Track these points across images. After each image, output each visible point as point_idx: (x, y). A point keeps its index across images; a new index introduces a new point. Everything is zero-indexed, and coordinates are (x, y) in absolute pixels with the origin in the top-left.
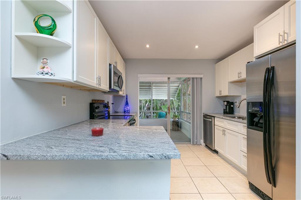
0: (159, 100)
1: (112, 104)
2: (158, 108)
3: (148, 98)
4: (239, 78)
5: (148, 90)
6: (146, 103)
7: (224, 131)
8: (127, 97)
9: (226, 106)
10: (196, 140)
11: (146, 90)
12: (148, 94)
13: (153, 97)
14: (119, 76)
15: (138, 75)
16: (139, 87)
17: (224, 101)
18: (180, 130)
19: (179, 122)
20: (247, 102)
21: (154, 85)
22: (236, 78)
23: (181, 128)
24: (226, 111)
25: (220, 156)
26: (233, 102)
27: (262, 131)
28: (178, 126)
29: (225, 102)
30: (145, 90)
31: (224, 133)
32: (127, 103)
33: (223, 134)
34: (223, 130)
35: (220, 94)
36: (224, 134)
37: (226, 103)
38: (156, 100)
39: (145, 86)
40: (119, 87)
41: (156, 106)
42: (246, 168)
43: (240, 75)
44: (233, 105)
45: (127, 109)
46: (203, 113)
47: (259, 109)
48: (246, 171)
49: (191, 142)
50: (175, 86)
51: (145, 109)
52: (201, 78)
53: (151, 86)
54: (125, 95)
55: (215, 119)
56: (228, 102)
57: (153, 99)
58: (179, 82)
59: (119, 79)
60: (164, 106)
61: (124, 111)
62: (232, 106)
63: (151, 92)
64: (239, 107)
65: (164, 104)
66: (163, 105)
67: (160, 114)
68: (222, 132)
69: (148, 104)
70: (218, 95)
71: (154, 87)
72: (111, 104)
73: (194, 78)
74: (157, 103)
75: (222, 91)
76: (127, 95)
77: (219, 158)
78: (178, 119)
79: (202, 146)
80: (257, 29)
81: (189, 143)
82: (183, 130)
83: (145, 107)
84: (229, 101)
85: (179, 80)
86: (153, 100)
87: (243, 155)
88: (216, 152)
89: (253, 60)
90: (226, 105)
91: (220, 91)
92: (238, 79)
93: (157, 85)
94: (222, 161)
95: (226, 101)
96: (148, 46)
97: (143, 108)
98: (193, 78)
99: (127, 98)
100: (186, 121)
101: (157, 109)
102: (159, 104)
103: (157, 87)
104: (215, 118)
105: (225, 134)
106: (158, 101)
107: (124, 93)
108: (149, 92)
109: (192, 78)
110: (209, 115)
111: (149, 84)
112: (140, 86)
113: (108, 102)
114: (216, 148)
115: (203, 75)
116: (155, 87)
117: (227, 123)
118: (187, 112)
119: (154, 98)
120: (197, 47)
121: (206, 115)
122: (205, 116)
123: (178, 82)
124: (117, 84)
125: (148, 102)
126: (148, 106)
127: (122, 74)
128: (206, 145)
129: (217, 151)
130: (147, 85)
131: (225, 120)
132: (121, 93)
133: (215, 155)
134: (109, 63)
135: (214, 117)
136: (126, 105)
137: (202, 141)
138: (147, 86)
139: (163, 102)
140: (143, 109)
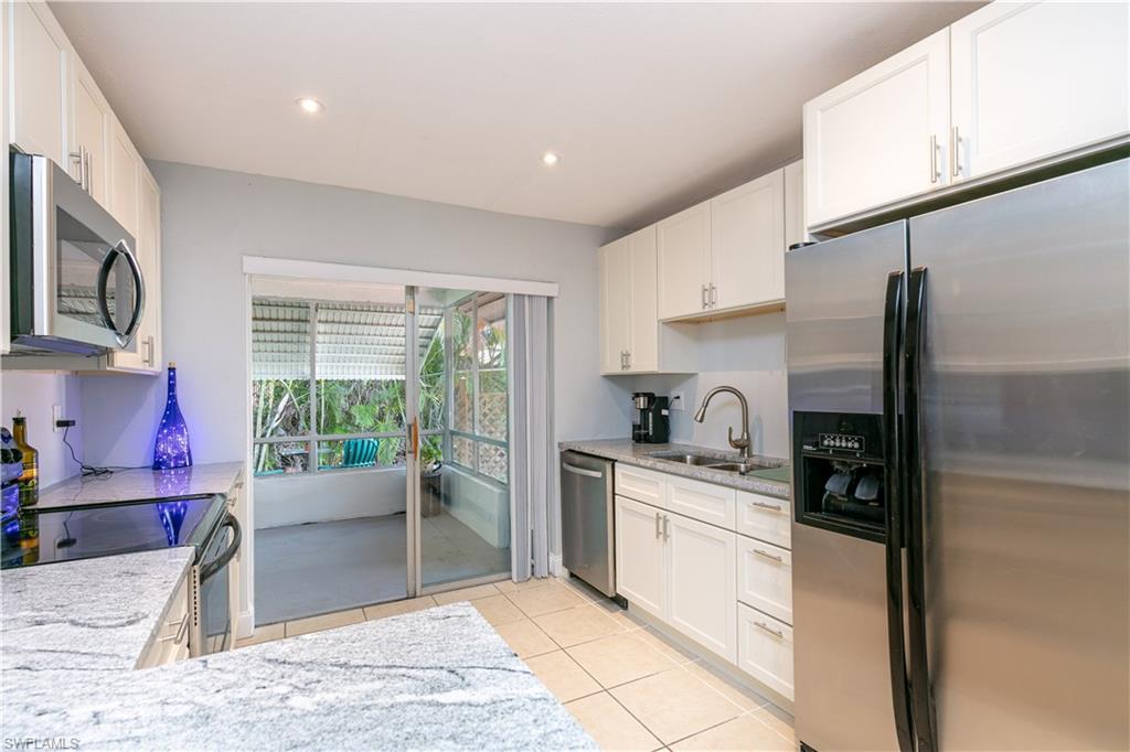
0: (342, 383)
1: (60, 424)
2: (339, 417)
3: (288, 373)
4: (707, 308)
5: (289, 337)
6: (278, 397)
7: (661, 522)
8: (172, 378)
9: (644, 412)
10: (533, 558)
11: (282, 337)
12: (288, 356)
13: (317, 370)
14: (113, 255)
15: (245, 258)
16: (250, 325)
17: (637, 395)
18: (447, 513)
19: (440, 476)
20: (795, 413)
21: (322, 315)
22: (694, 308)
23: (448, 500)
24: (643, 431)
25: (639, 622)
26: (666, 398)
27: (880, 540)
28: (437, 493)
29: (642, 399)
30: (275, 337)
31: (661, 530)
32: (172, 416)
33: (658, 533)
34: (658, 518)
35: (623, 367)
36: (662, 533)
37: (642, 402)
38: (326, 381)
39: (277, 320)
40: (112, 326)
41: (329, 408)
42: (792, 687)
43: (710, 297)
44: (667, 409)
45: (175, 447)
46: (560, 445)
47: (856, 445)
48: (792, 700)
49: (510, 570)
50: (426, 327)
51: (275, 425)
52: (550, 299)
53: (306, 321)
54: (158, 367)
55: (616, 470)
56: (650, 397)
57: (317, 378)
58: (439, 308)
59: (112, 274)
60: (362, 407)
61: (152, 464)
62: (665, 412)
63: (308, 348)
64: (701, 421)
65: (363, 398)
66: (362, 402)
67: (352, 447)
68: (655, 526)
69: (290, 399)
70: (617, 370)
71: (321, 328)
72: (50, 424)
73: (523, 295)
74: (331, 396)
75: (633, 355)
76: (172, 370)
77: (639, 628)
78: (435, 467)
79: (558, 579)
80: (819, 113)
81: (505, 575)
82: (460, 513)
83: (273, 416)
84: (653, 394)
85: (438, 300)
86: (318, 382)
87: (756, 624)
88: (620, 602)
89: (803, 238)
90: (642, 410)
91: (626, 356)
92: (701, 311)
93: (337, 316)
94: (652, 643)
95: (645, 395)
96: (310, 106)
97: (264, 418)
98: (519, 297)
99: (172, 387)
100: (471, 472)
101: (334, 420)
102: (342, 401)
103: (336, 326)
104: (616, 464)
105: (668, 533)
106: (337, 385)
107: (150, 361)
108: (295, 347)
109: (515, 295)
110: (586, 451)
111: (296, 311)
112: (255, 319)
113: (19, 422)
114: (623, 589)
115: (556, 286)
116: (328, 328)
117: (673, 489)
118: (477, 434)
119: (323, 372)
120: (550, 159)
121: (570, 451)
122: (570, 456)
123: (432, 308)
124: (95, 301)
125: (291, 392)
126: (286, 408)
127: (132, 241)
128: (572, 575)
129: (625, 599)
130: (288, 317)
131: (665, 475)
132: (124, 361)
133: (615, 617)
134: (12, 141)
135: (614, 461)
136: (164, 426)
137: (557, 559)
138: (285, 320)
139: (359, 393)
140: (263, 424)
